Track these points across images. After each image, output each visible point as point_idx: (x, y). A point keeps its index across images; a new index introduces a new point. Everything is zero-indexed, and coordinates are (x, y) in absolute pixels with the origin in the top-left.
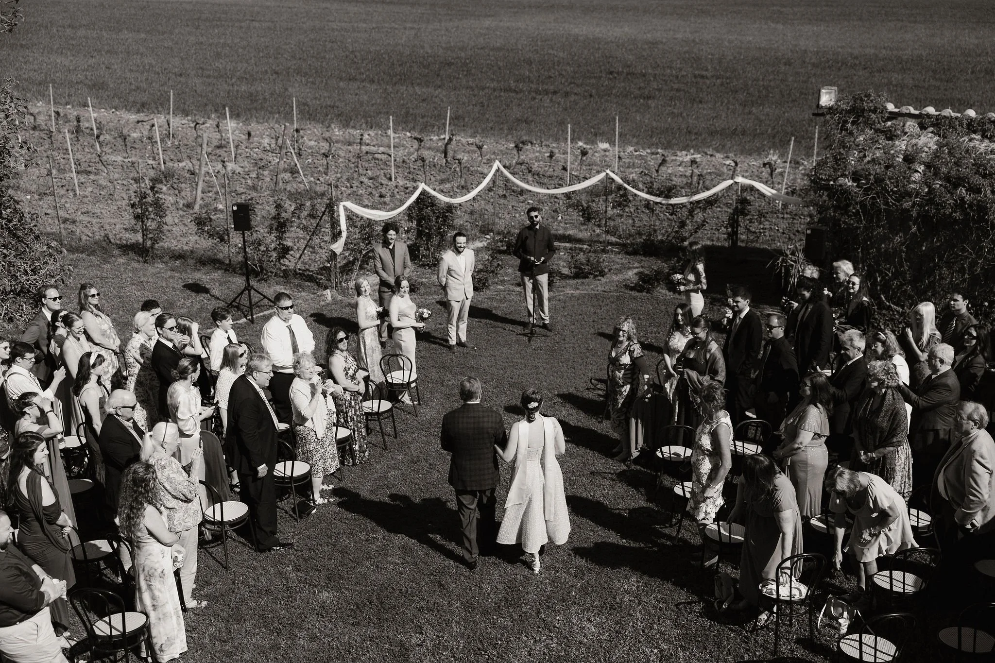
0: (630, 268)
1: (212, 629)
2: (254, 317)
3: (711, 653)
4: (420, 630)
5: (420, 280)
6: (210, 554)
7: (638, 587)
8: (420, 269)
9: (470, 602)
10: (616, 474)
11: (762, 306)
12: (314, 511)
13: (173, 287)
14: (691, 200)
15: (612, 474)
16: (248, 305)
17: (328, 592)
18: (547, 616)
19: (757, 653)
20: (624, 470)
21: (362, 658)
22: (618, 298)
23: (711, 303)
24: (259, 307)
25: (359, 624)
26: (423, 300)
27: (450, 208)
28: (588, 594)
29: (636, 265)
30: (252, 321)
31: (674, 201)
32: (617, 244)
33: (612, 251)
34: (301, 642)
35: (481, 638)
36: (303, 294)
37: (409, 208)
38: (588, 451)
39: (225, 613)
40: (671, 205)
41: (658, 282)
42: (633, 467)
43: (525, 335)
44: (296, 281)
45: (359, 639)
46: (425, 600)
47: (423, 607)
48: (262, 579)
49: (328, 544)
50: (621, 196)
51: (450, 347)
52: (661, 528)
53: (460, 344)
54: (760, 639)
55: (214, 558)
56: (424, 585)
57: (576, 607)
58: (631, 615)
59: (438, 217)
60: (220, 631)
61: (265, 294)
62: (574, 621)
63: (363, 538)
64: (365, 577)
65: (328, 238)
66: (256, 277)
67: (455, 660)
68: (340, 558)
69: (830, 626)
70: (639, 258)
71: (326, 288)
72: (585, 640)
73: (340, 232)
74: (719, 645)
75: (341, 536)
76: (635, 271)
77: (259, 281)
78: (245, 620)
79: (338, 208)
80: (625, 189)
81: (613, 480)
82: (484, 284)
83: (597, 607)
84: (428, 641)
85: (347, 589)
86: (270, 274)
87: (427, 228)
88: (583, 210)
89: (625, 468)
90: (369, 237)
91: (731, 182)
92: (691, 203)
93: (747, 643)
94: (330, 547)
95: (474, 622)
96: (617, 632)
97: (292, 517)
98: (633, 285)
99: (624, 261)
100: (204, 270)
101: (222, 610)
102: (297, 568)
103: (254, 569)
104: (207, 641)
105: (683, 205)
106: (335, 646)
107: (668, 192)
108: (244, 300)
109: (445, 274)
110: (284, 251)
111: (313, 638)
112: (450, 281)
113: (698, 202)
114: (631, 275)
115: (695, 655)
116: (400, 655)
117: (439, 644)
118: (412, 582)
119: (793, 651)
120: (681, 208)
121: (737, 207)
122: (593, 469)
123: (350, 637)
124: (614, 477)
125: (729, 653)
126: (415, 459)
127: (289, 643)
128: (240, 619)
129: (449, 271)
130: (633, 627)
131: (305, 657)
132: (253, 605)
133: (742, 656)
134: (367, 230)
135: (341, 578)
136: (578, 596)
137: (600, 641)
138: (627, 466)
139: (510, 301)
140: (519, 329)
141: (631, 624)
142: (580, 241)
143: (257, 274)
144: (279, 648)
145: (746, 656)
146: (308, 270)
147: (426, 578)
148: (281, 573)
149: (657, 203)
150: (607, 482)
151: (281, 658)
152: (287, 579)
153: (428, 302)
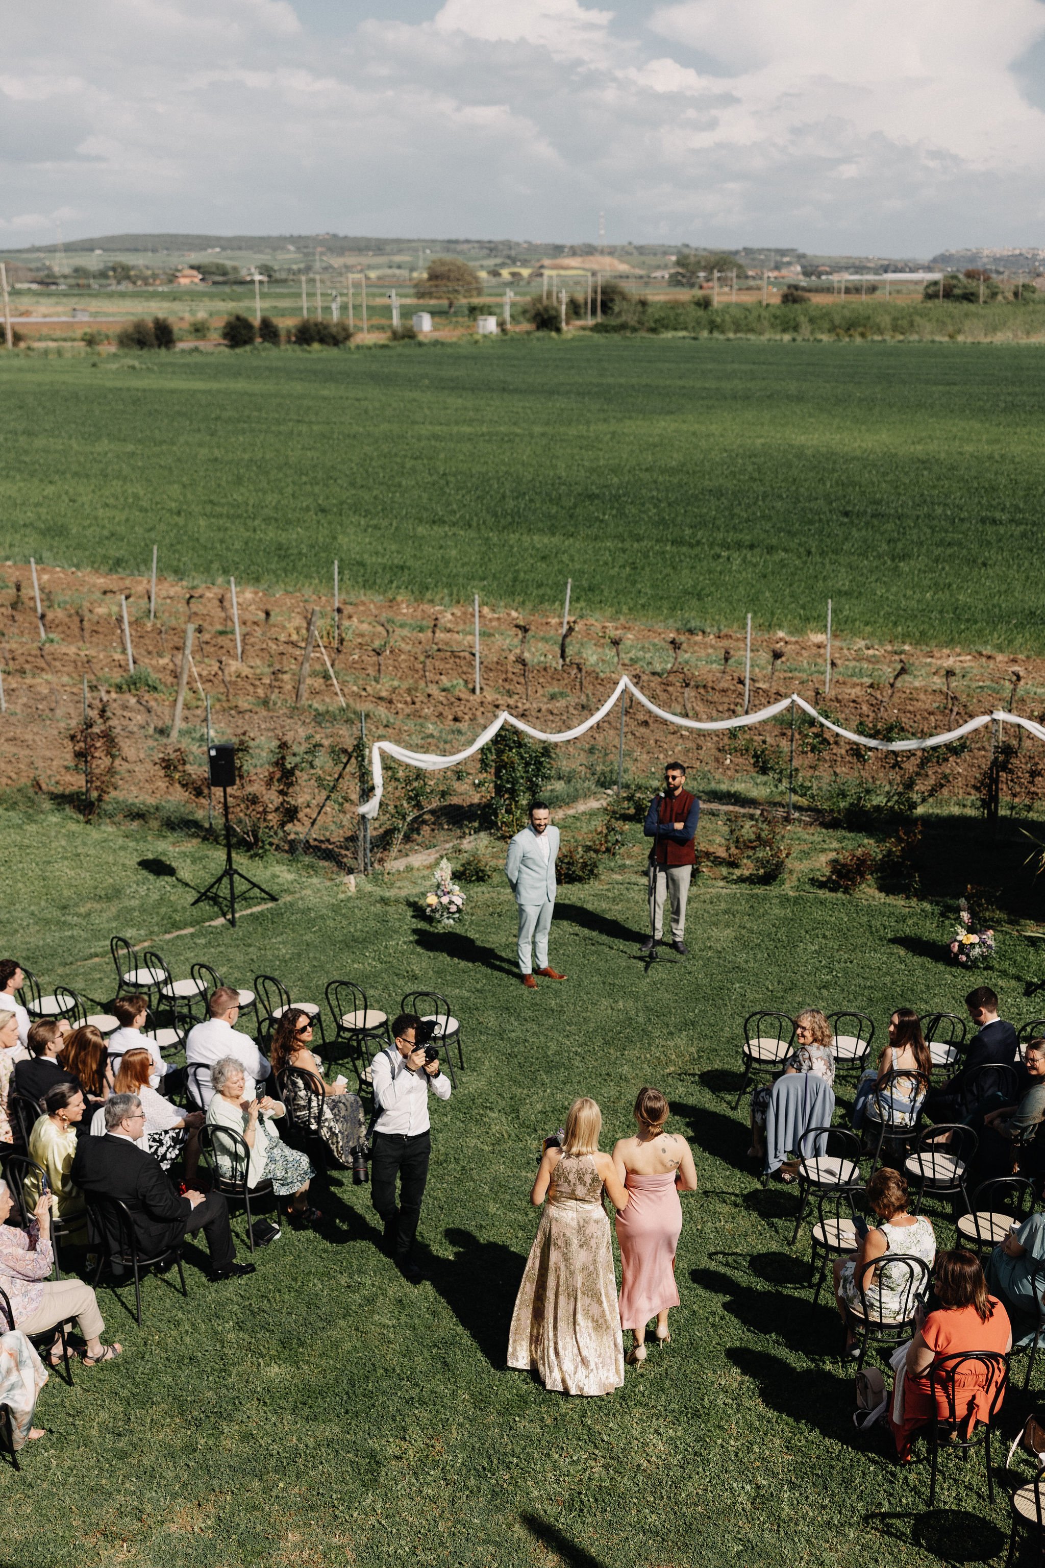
0: (823, 851)
1: (103, 1415)
2: (237, 915)
3: (833, 1495)
4: (402, 1434)
5: (493, 863)
6: (118, 1297)
7: (742, 1382)
8: (498, 843)
9: (484, 1393)
10: (742, 1195)
11: (1023, 922)
12: (277, 1236)
13: (124, 865)
14: (923, 745)
15: (737, 1195)
16: (228, 896)
17: (279, 1365)
18: (596, 1422)
19: (904, 1500)
20: (757, 1191)
21: (311, 1473)
22: (796, 901)
23: (942, 915)
24: (245, 899)
25: (315, 1419)
26: (494, 895)
27: (547, 750)
28: (663, 1390)
29: (835, 845)
30: (232, 922)
31: (899, 746)
32: (809, 809)
33: (800, 821)
34: (227, 1443)
35: (491, 1451)
36: (315, 880)
37: (482, 750)
38: (707, 1155)
39: (126, 1391)
40: (893, 752)
41: (862, 876)
42: (772, 1185)
43: (641, 959)
44: (307, 859)
45: (311, 1442)
46: (417, 1385)
47: (412, 1398)
48: (187, 1340)
49: (290, 1288)
50: (816, 735)
51: (522, 978)
52: (795, 1289)
53: (536, 970)
54: (912, 1477)
55: (123, 1304)
56: (420, 1363)
57: (641, 1410)
58: (721, 1427)
59: (527, 764)
60: (115, 1419)
61: (254, 880)
62: (634, 1431)
63: (343, 1283)
64: (336, 1345)
65: (354, 797)
66: (248, 851)
67: (447, 1484)
68: (304, 1314)
69: (1026, 1462)
70: (841, 833)
71: (351, 871)
72: (645, 1464)
73: (373, 788)
74: (847, 1483)
75: (312, 1277)
76: (832, 855)
77: (251, 857)
78: (153, 1403)
79: (371, 752)
80: (822, 725)
81: (736, 1205)
82: (591, 871)
83: (673, 1411)
84: (410, 1452)
85: (308, 1362)
86: (267, 847)
87: (508, 782)
88: (756, 756)
89: (759, 1186)
90: (417, 796)
91: (986, 719)
92: (924, 750)
93: (891, 1482)
94: (292, 1294)
95: (484, 1425)
96: (695, 1454)
97: (245, 1244)
98: (824, 879)
99: (817, 838)
100: (172, 837)
101: (122, 1386)
102: (240, 1326)
103: (178, 1324)
104: (94, 1432)
105: (911, 754)
106: (275, 1452)
107: (887, 733)
108: (224, 890)
109: (518, 863)
110: (290, 814)
111: (247, 1437)
112: (524, 876)
113: (935, 748)
114: (821, 863)
115: (807, 1497)
116: (366, 1473)
117: (427, 1457)
118: (404, 1356)
119: (960, 1500)
120: (908, 758)
121: (996, 758)
122: (709, 1185)
123: (300, 1439)
124: (739, 1201)
125: (860, 1498)
126: (442, 1158)
127: (210, 1443)
128: (146, 1402)
129: (524, 860)
130: (723, 1447)
131: (230, 1466)
132: (168, 1380)
133: (880, 1504)
134: (416, 784)
135: (301, 1344)
136: (646, 1393)
137: (668, 1467)
138: (762, 1183)
139: (628, 901)
140: (634, 948)
141: (719, 1442)
142: (751, 802)
143: (248, 846)
144: (195, 1450)
145: (886, 1503)
146: (328, 840)
147: (425, 1351)
148: (216, 1333)
149: (870, 749)
150: (725, 1209)
151: (195, 1465)
152: (222, 1342)
153: (502, 898)
